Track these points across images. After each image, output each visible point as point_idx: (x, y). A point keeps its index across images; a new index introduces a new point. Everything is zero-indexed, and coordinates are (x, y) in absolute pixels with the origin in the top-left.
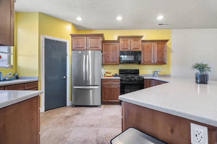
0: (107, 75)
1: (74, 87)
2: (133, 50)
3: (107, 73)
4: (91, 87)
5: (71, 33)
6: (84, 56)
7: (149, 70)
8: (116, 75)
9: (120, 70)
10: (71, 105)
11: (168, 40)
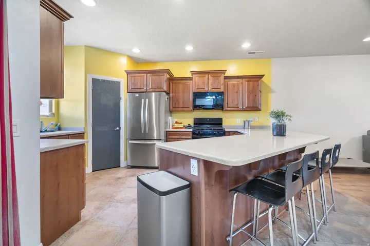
0: (177, 125)
1: (130, 142)
2: (211, 91)
3: (176, 123)
4: (155, 142)
5: (126, 70)
6: (143, 100)
7: (238, 119)
8: (189, 126)
9: (195, 119)
10: (126, 166)
11: (264, 75)
